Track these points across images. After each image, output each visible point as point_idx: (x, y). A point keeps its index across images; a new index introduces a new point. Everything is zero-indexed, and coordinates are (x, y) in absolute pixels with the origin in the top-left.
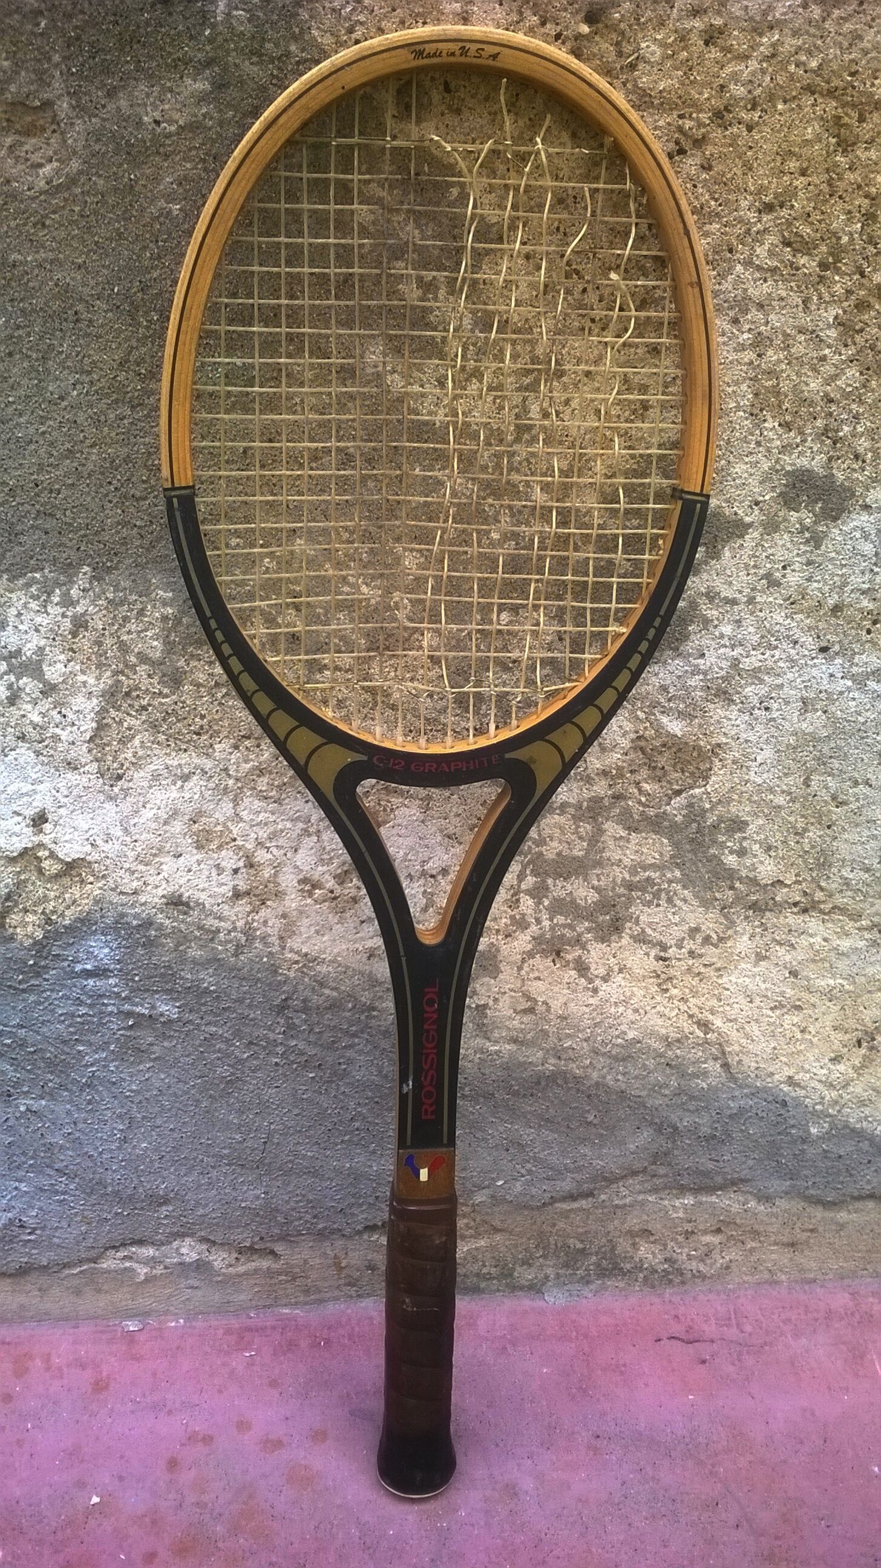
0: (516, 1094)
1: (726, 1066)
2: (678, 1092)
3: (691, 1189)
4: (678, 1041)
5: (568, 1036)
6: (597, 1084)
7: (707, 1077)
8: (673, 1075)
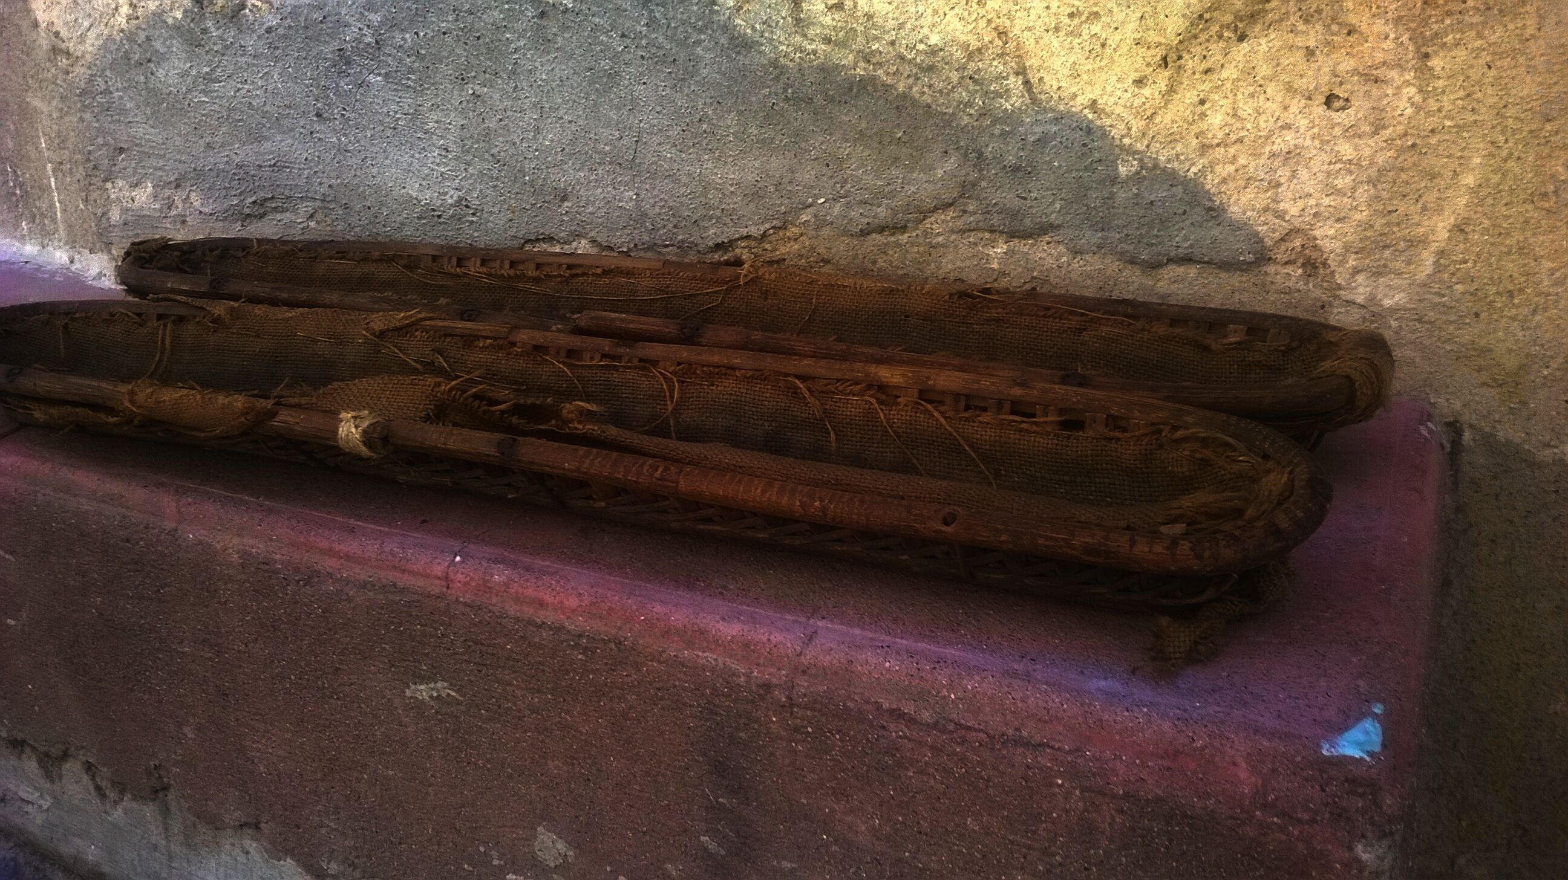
0: (830, 100)
1: (1027, 83)
2: (983, 111)
3: (1002, 232)
4: (979, 50)
5: (876, 38)
6: (904, 96)
7: (1009, 97)
8: (977, 91)
